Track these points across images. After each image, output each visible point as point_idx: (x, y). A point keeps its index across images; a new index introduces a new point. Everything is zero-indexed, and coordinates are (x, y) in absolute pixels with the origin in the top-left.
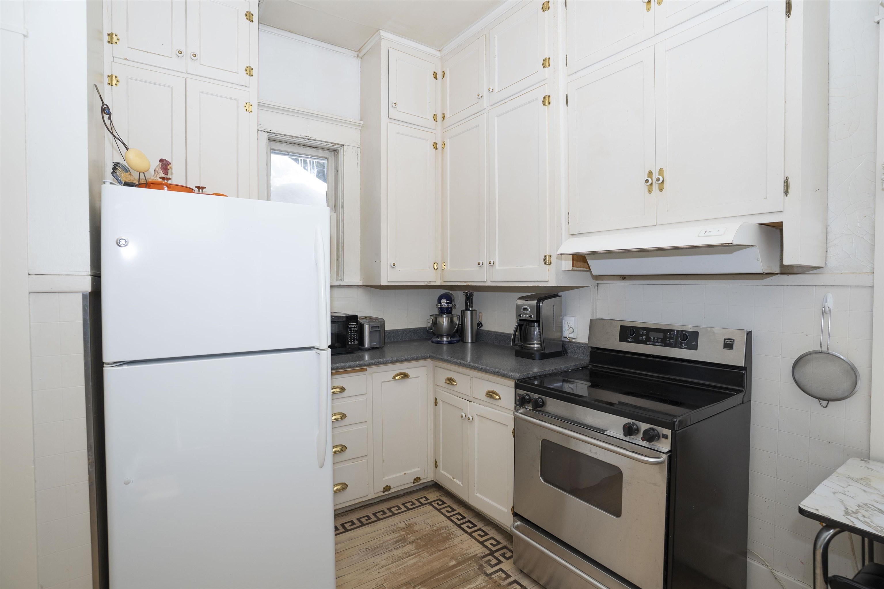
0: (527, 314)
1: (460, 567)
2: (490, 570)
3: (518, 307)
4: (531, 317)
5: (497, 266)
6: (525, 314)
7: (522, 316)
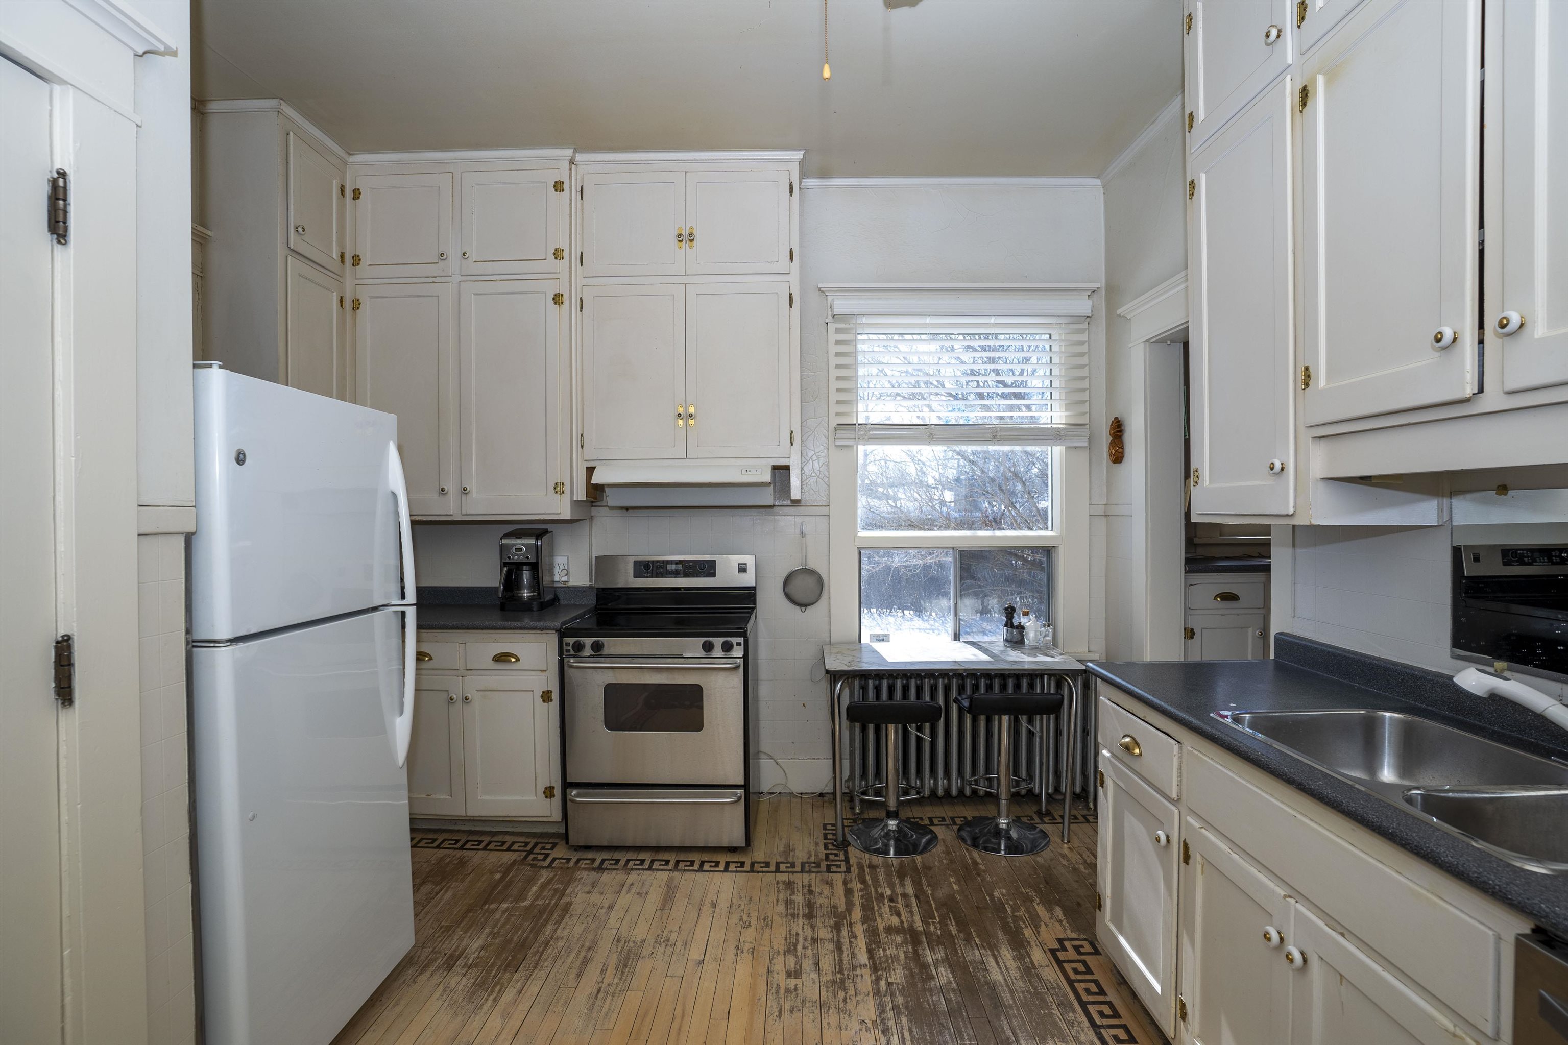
0: (521, 555)
1: (511, 875)
2: (546, 863)
3: (503, 548)
4: (528, 558)
5: (474, 494)
6: (517, 555)
7: (513, 559)
